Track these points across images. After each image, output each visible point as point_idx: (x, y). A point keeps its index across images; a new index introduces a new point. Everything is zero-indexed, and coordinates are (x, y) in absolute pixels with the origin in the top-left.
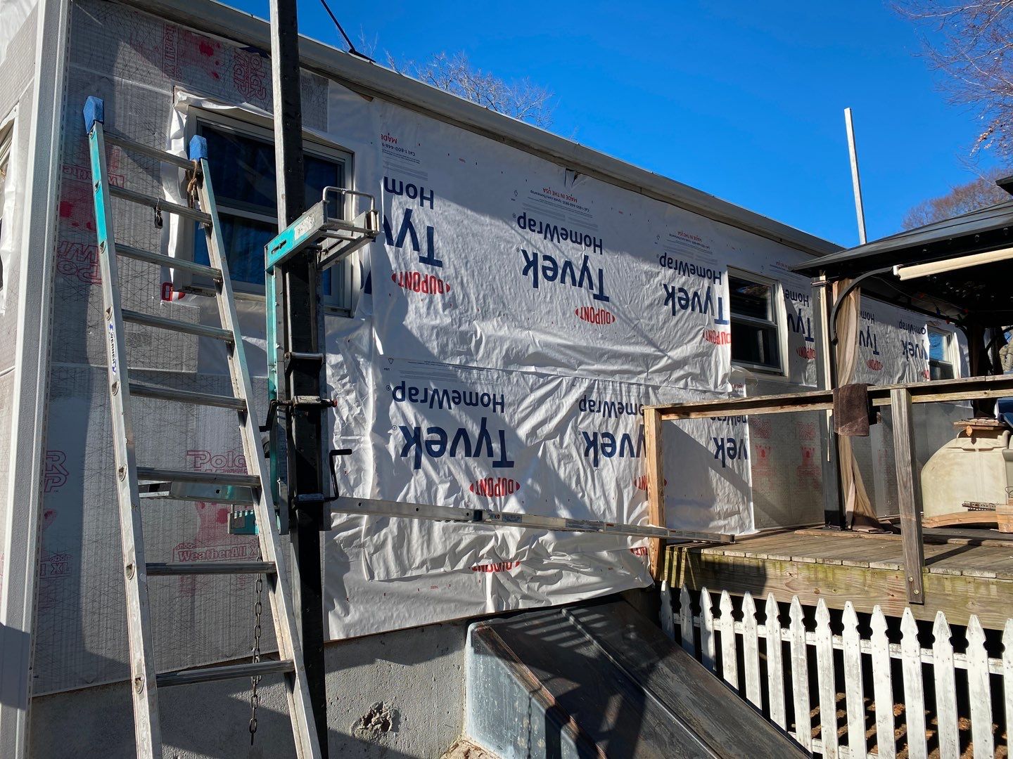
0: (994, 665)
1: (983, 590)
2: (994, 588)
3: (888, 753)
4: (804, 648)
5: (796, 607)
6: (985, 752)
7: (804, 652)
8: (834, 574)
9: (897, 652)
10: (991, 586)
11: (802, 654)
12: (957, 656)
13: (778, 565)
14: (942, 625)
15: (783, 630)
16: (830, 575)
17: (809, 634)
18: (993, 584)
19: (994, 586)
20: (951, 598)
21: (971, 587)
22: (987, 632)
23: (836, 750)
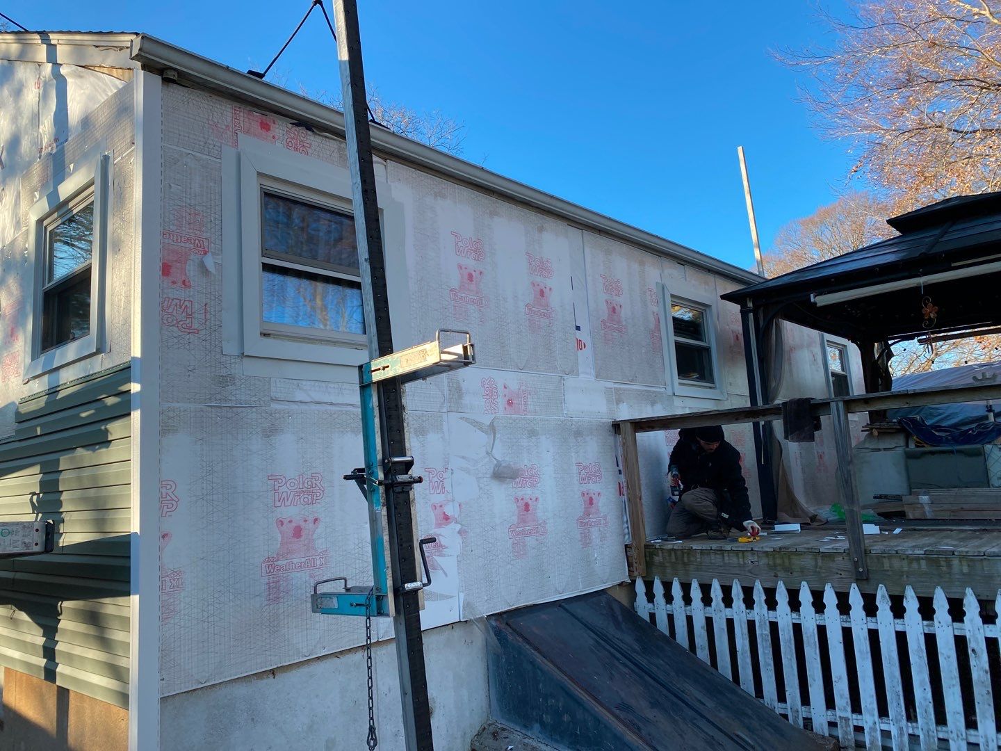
0: (927, 626)
1: (915, 565)
2: (923, 563)
3: (845, 707)
4: (768, 624)
5: (759, 590)
6: (925, 699)
7: (768, 628)
8: (790, 559)
9: (846, 621)
10: (921, 561)
11: (765, 630)
12: (897, 621)
13: (740, 555)
14: (883, 596)
15: (748, 611)
16: (786, 561)
17: (771, 612)
18: (922, 559)
19: (924, 561)
20: (890, 573)
21: (905, 563)
22: (920, 599)
23: (800, 710)
